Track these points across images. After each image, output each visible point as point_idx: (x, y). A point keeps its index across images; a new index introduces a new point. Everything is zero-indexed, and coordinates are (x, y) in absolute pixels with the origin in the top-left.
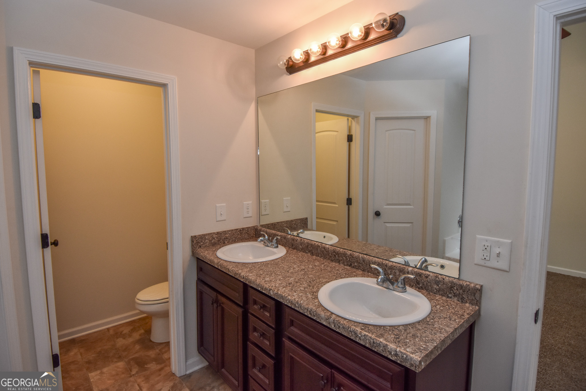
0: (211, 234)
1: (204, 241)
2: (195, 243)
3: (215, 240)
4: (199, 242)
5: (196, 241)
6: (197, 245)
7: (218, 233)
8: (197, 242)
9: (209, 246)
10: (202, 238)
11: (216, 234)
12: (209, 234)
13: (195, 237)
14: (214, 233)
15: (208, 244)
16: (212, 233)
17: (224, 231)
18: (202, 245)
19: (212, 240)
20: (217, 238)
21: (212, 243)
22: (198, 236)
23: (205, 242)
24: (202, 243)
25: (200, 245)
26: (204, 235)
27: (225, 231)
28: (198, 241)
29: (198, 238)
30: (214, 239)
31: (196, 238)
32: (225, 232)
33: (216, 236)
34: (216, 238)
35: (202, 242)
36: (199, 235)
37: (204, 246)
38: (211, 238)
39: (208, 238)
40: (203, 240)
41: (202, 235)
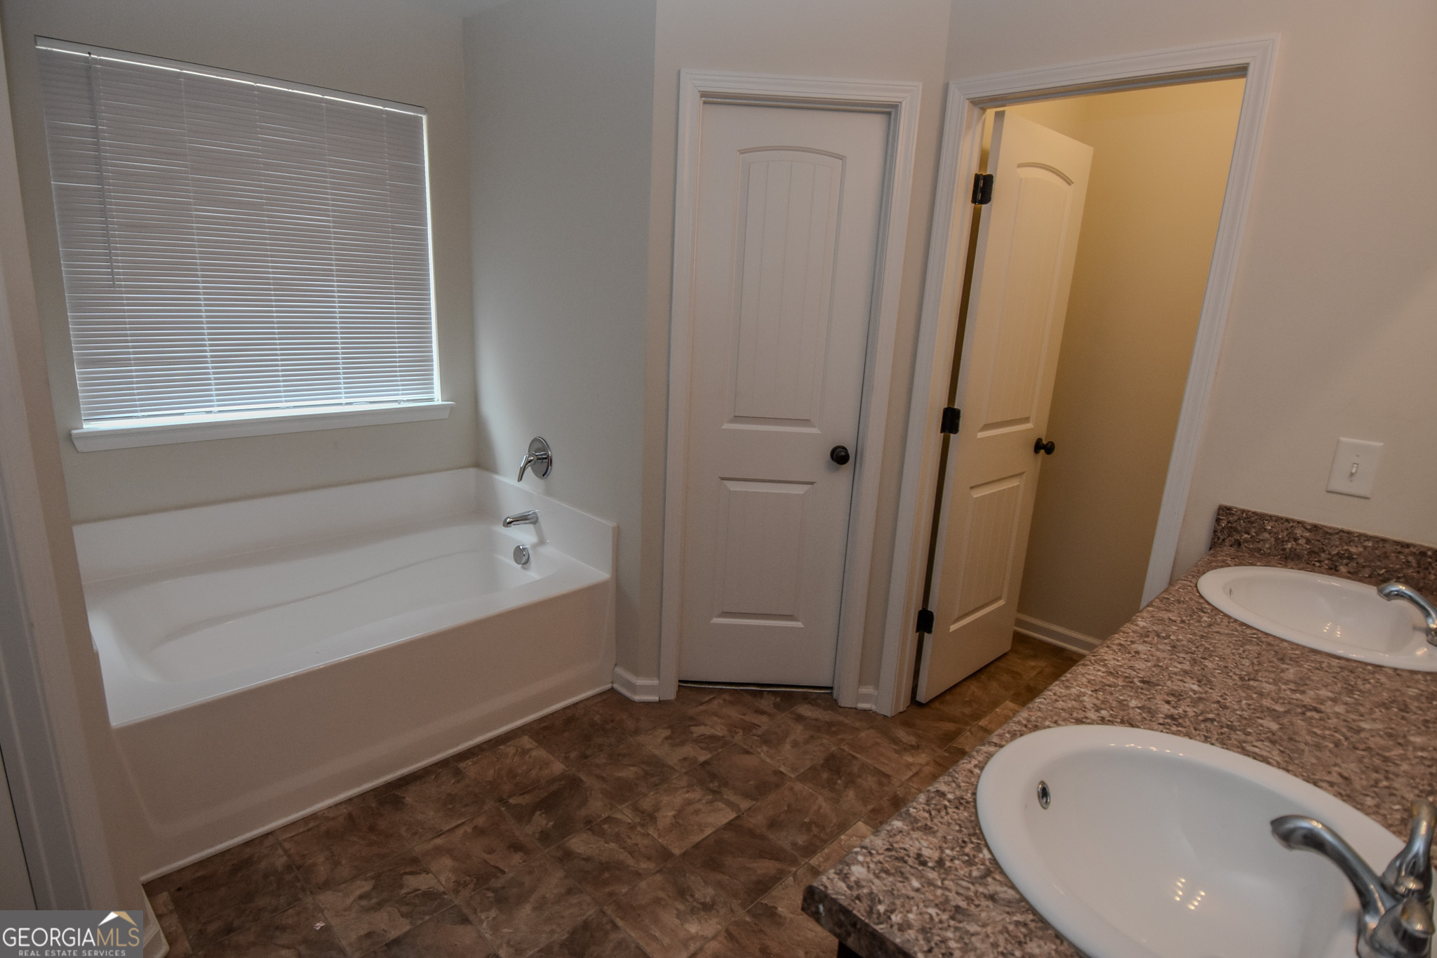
0: (1287, 520)
1: (1257, 535)
2: (1223, 528)
3: (1300, 547)
4: (1236, 530)
5: (1229, 522)
6: (1230, 535)
7: (1315, 528)
8: (1231, 527)
9: (1269, 555)
10: (1252, 523)
11: (1306, 529)
12: (1278, 519)
13: (1228, 511)
14: (1299, 522)
15: (1267, 546)
16: (1293, 521)
17: (1342, 531)
18: (1246, 541)
19: (1288, 541)
20: (1308, 541)
21: (1284, 550)
22: (1239, 512)
23: (1261, 537)
24: (1246, 536)
25: (1238, 540)
26: (1263, 517)
27: (1349, 533)
28: (1234, 525)
29: (1235, 518)
30: (1296, 540)
31: (1230, 514)
32: (1347, 536)
33: (1307, 534)
34: (1302, 541)
35: (1249, 534)
36: (1243, 511)
37: (1251, 546)
38: (1285, 533)
39: (1275, 530)
40: (1254, 527)
41: (1255, 513)
